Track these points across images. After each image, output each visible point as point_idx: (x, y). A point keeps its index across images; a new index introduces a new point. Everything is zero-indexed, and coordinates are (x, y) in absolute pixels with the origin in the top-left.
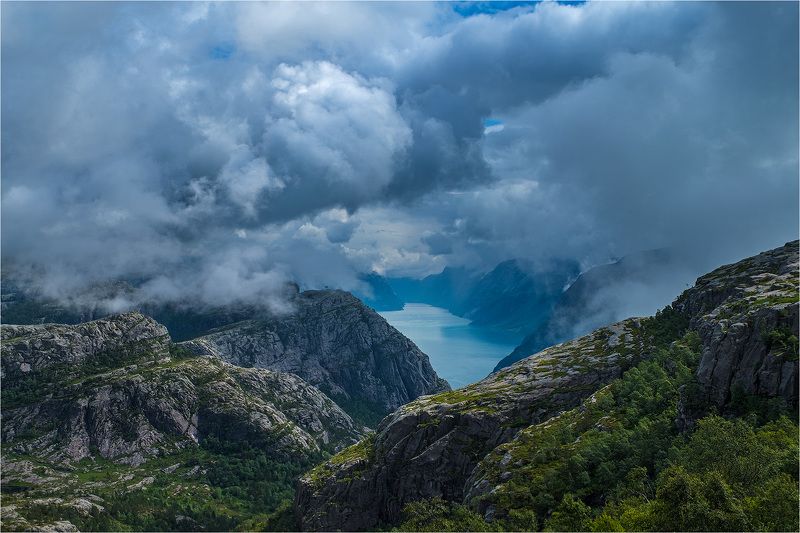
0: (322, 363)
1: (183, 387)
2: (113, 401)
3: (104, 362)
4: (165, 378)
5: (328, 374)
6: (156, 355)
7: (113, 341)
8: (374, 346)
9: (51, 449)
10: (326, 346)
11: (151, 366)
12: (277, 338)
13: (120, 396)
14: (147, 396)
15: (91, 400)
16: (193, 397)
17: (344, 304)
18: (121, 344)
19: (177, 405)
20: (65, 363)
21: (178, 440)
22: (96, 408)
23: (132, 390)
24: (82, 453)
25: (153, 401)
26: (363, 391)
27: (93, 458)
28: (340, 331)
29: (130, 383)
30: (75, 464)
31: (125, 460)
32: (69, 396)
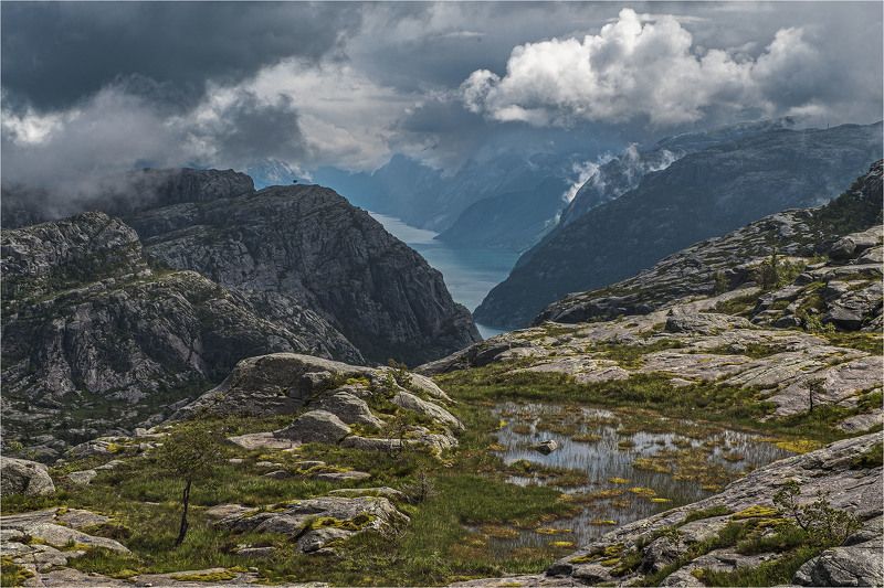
0: (305, 282)
1: (178, 305)
2: (96, 322)
3: (73, 275)
4: (153, 295)
5: (313, 297)
6: (134, 266)
7: (80, 247)
8: (372, 260)
9: (24, 382)
10: (310, 259)
11: (131, 279)
12: (244, 249)
13: (104, 316)
14: (137, 316)
15: (69, 321)
16: (191, 318)
17: (328, 204)
18: (89, 252)
19: (173, 328)
20: (27, 274)
21: (180, 371)
22: (75, 332)
23: (117, 310)
24: (65, 387)
25: (145, 323)
26: (359, 319)
27: (79, 392)
28: (325, 240)
29: (113, 300)
30: (58, 399)
31: (119, 395)
32: (40, 317)
